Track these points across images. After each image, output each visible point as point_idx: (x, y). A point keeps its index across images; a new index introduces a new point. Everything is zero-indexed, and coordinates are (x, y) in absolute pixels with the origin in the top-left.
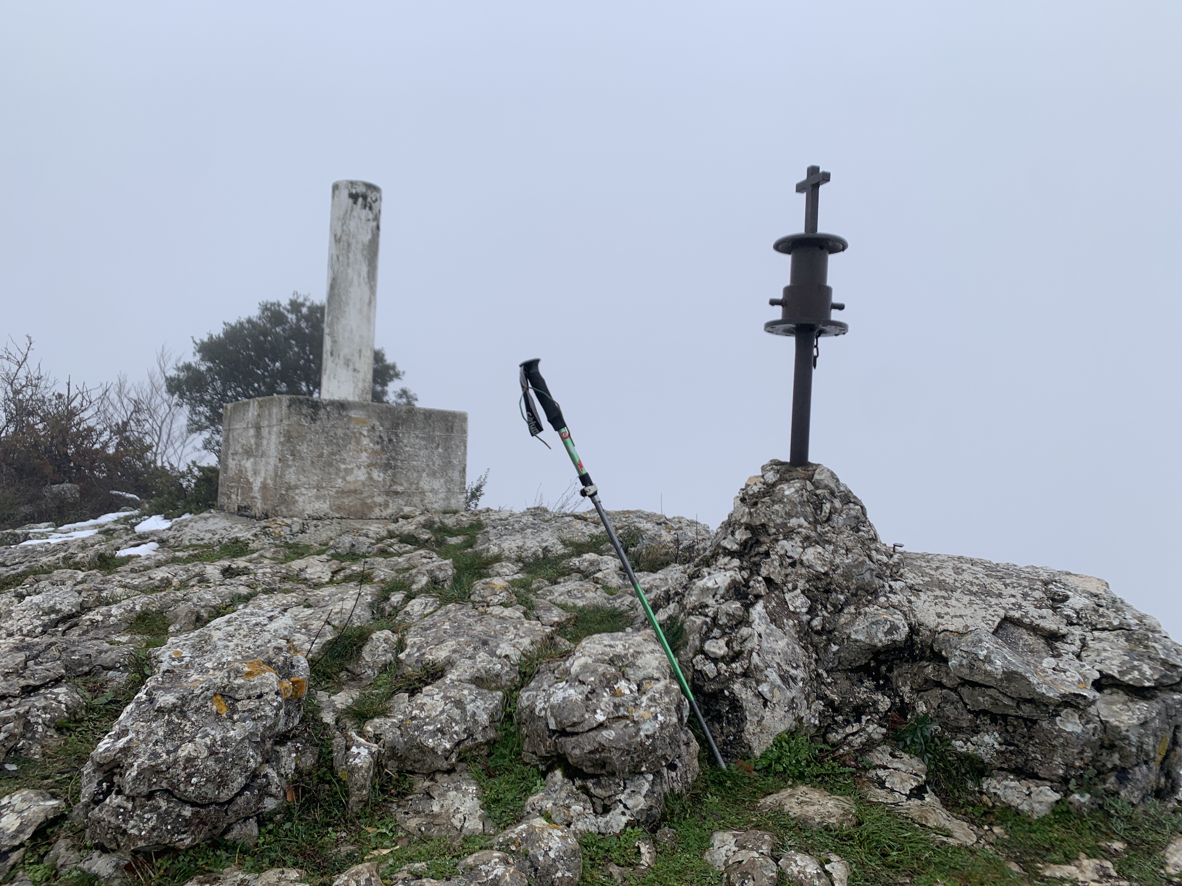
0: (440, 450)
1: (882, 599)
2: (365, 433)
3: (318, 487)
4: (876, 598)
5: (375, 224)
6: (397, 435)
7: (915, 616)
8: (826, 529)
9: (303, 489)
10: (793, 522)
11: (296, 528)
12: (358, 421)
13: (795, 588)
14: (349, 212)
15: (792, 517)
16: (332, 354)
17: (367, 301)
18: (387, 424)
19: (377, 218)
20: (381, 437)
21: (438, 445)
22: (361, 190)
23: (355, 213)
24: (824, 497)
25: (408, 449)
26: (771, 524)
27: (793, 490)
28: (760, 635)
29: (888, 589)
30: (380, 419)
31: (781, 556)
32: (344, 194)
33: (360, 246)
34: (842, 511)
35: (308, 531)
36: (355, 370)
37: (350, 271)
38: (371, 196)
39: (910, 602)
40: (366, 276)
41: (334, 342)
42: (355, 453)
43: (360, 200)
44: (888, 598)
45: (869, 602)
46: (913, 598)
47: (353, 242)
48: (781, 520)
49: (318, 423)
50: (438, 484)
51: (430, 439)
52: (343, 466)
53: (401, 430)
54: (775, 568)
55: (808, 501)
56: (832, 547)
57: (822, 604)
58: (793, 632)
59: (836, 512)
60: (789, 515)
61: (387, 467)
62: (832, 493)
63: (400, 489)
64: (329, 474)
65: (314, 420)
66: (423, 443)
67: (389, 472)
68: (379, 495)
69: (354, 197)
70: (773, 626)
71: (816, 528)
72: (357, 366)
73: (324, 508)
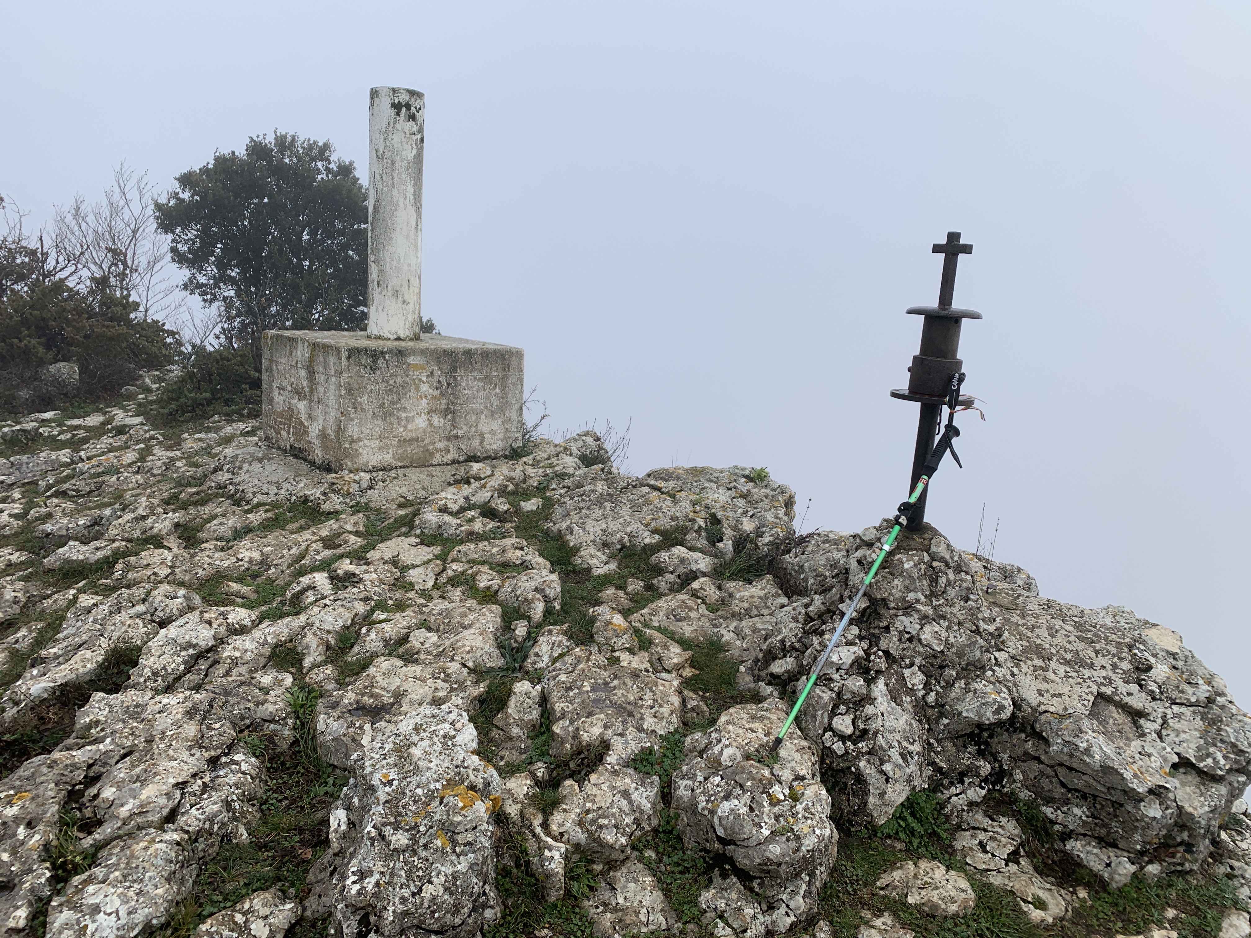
0: (497, 390)
1: (989, 673)
2: (424, 379)
3: (381, 438)
4: (984, 673)
5: (419, 136)
6: (455, 379)
7: (1018, 691)
8: (941, 602)
9: (366, 442)
10: (911, 596)
11: (365, 485)
12: (416, 367)
13: (912, 665)
14: (392, 125)
15: (911, 591)
16: (379, 285)
17: (414, 226)
18: (446, 368)
19: (421, 130)
20: (439, 381)
21: (496, 385)
22: (404, 98)
23: (398, 126)
24: (940, 571)
25: (466, 392)
26: (891, 598)
27: (912, 563)
28: (882, 714)
29: (994, 661)
30: (439, 363)
31: (900, 632)
32: (385, 103)
33: (405, 164)
34: (955, 582)
35: (377, 487)
36: (404, 302)
37: (395, 192)
38: (415, 103)
39: (1013, 675)
40: (412, 197)
41: (381, 271)
42: (415, 400)
43: (404, 110)
44: (994, 671)
45: (978, 676)
46: (1015, 670)
47: (398, 158)
48: (900, 594)
49: (378, 372)
50: (496, 425)
51: (487, 378)
52: (404, 415)
53: (459, 373)
54: (894, 643)
55: (925, 574)
56: (947, 623)
57: (936, 679)
58: (910, 707)
59: (950, 585)
60: (908, 589)
61: (447, 411)
62: (947, 565)
63: (460, 433)
64: (392, 424)
65: (373, 370)
66: (481, 384)
67: (449, 417)
68: (440, 441)
69: (397, 107)
70: (893, 704)
71: (931, 601)
72: (406, 297)
73: (388, 458)
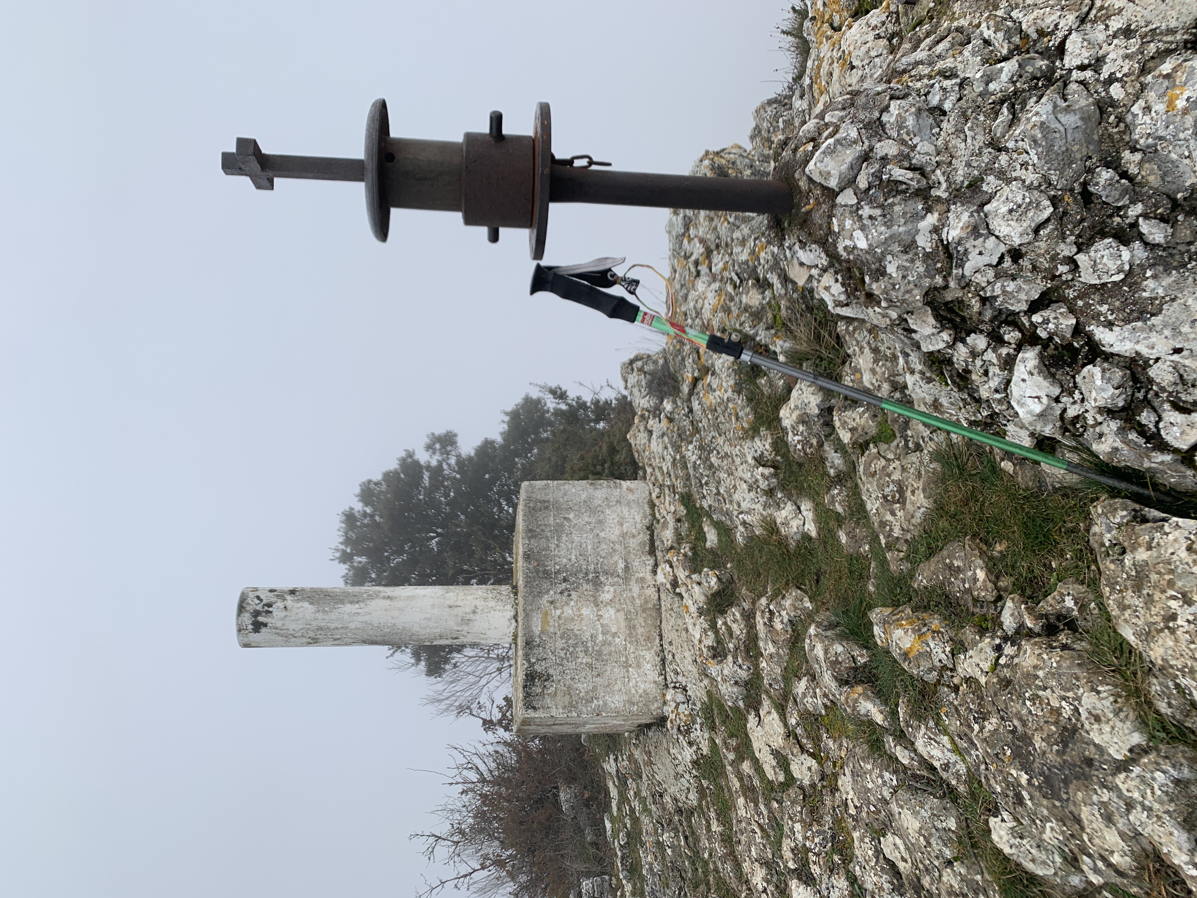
0: (571, 516)
1: (1116, 92)
2: (558, 612)
3: (627, 666)
4: (1114, 103)
5: (288, 597)
6: (558, 572)
8: (943, 179)
9: (631, 684)
10: (925, 243)
11: (680, 698)
12: (545, 622)
13: (1072, 264)
14: (278, 631)
15: (914, 241)
17: (388, 602)
18: (546, 585)
19: (281, 595)
20: (561, 593)
21: (565, 518)
22: (247, 619)
23: (279, 624)
25: (573, 557)
27: (856, 233)
28: (1176, 350)
29: (1088, 73)
30: (540, 594)
32: (254, 637)
33: (320, 616)
34: (902, 141)
35: (684, 684)
37: (352, 626)
38: (253, 605)
40: (357, 606)
42: (583, 623)
43: (260, 619)
44: (1113, 79)
45: (1120, 120)
47: (314, 623)
48: (917, 263)
49: (551, 671)
50: (611, 516)
51: (558, 530)
52: (600, 638)
53: (551, 567)
54: (1018, 289)
55: (881, 206)
56: (992, 178)
57: (1112, 215)
59: (907, 155)
60: (910, 247)
61: (597, 584)
63: (621, 565)
64: (610, 654)
65: (549, 677)
66: (564, 538)
67: (602, 579)
68: (630, 590)
69: (258, 626)
70: (1157, 319)
73: (649, 657)
